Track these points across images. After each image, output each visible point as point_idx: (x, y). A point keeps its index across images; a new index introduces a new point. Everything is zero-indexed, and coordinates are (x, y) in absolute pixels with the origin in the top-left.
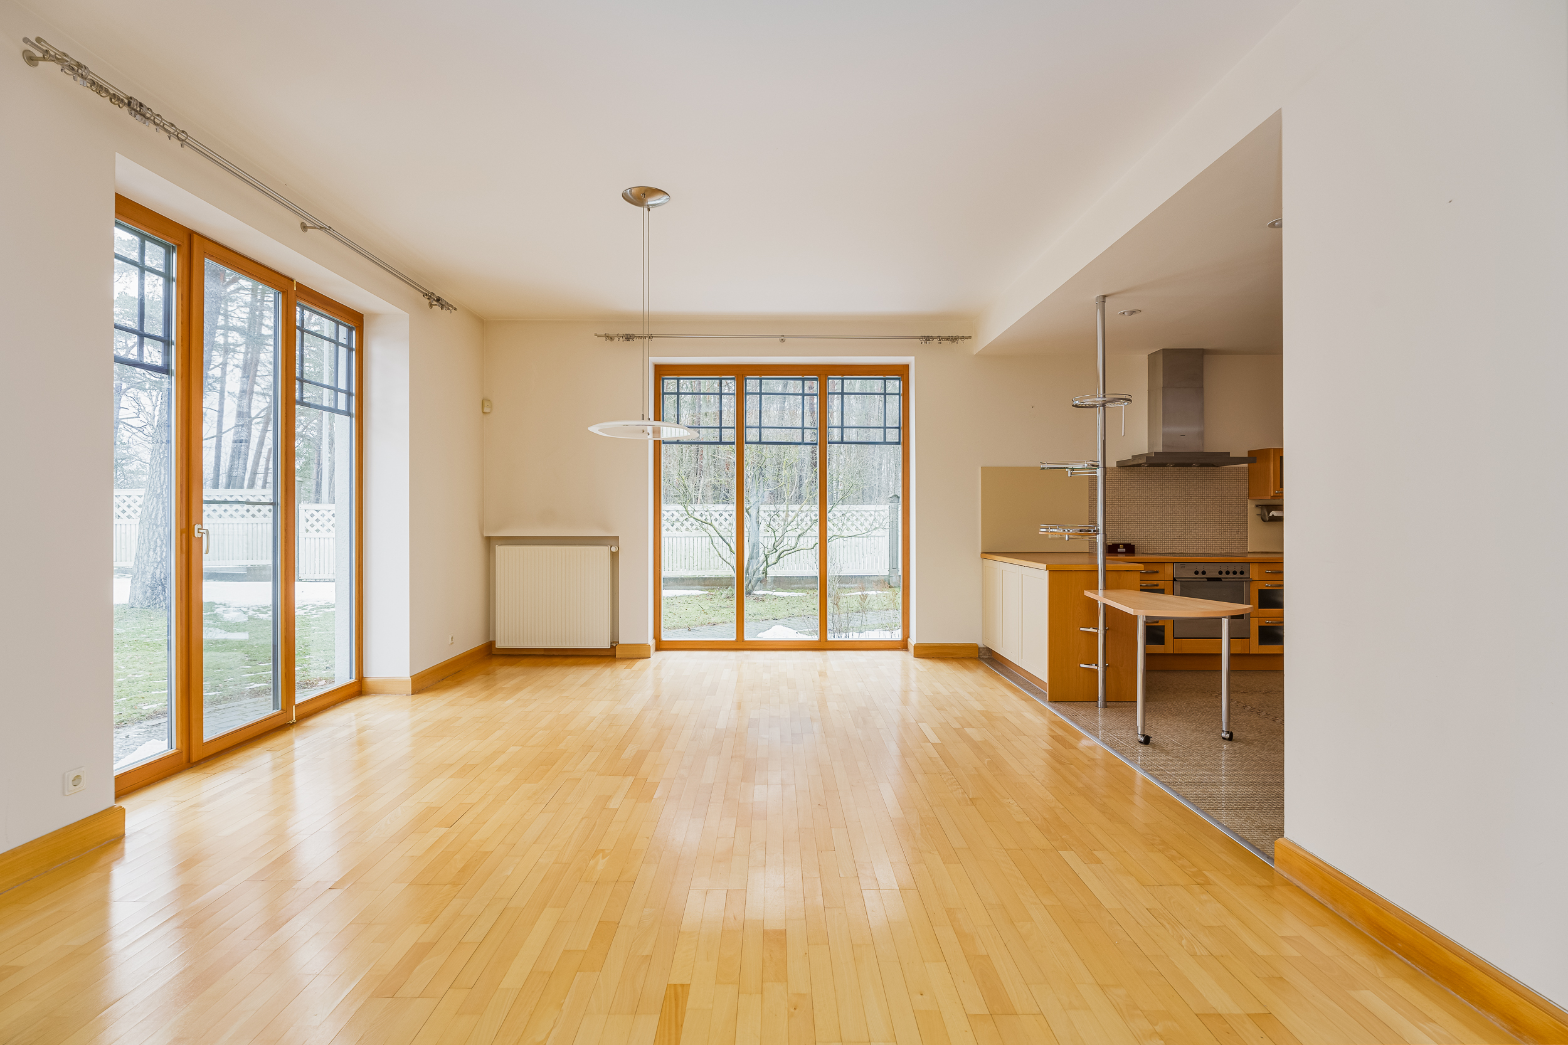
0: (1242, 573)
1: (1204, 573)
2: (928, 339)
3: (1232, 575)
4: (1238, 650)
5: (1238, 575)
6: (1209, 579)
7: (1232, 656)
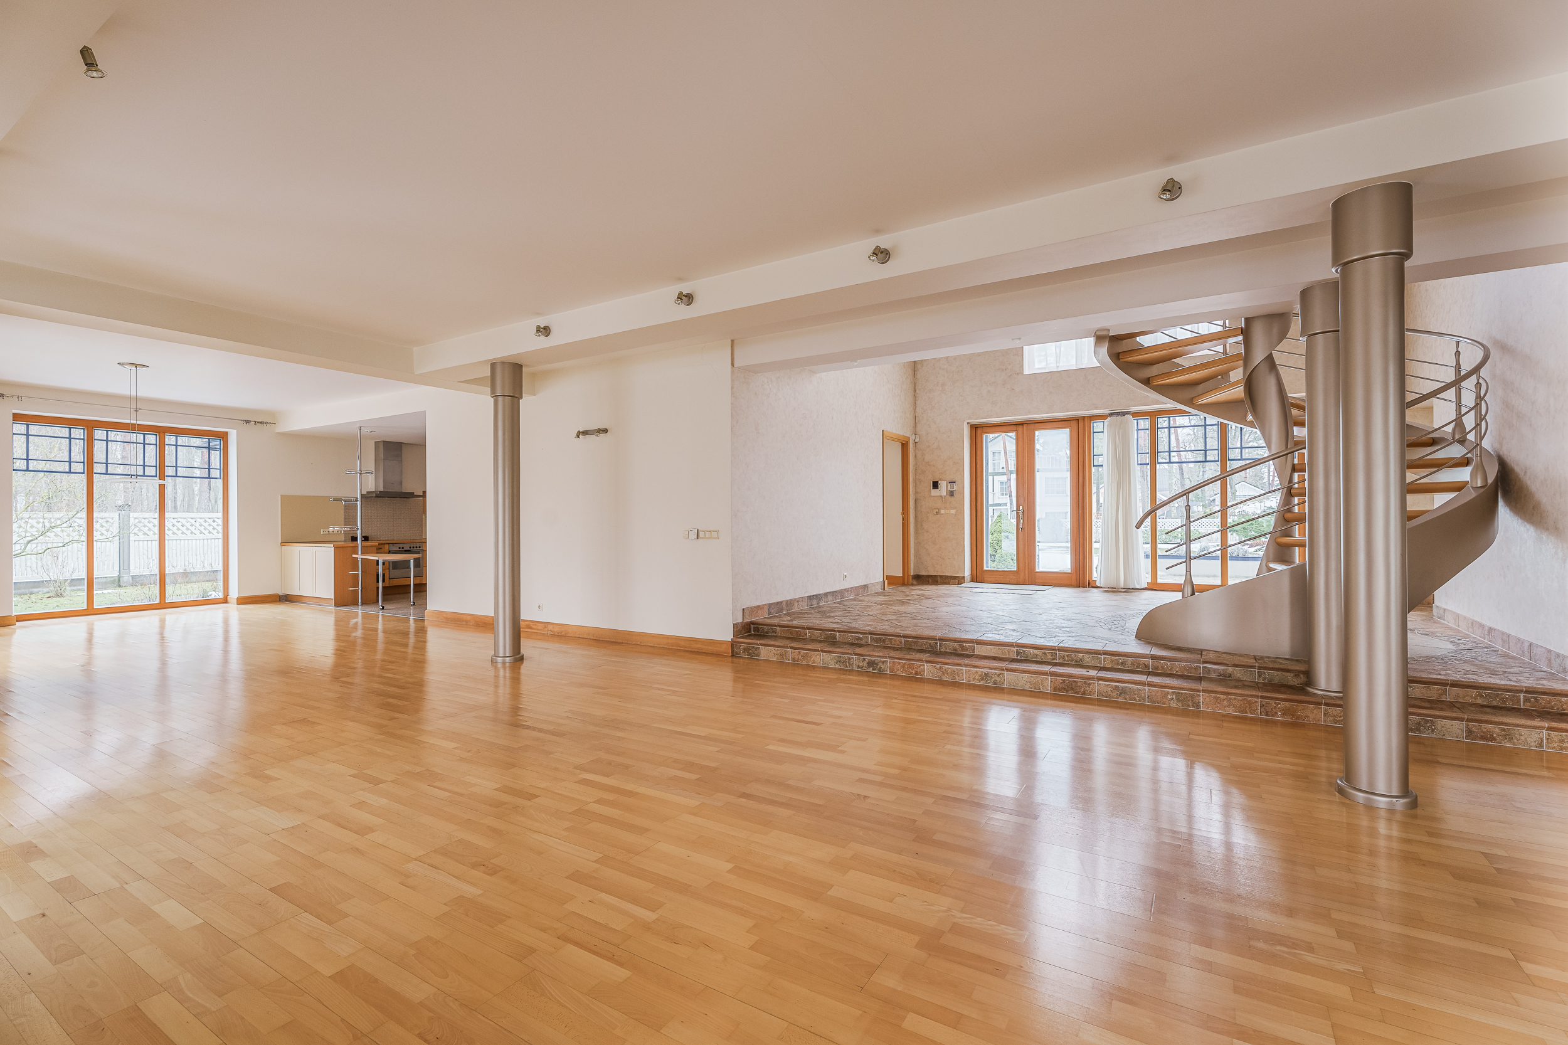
0: (420, 547)
1: (403, 548)
2: (248, 422)
3: (415, 549)
4: (418, 582)
5: (418, 548)
6: (405, 551)
7: (414, 585)
